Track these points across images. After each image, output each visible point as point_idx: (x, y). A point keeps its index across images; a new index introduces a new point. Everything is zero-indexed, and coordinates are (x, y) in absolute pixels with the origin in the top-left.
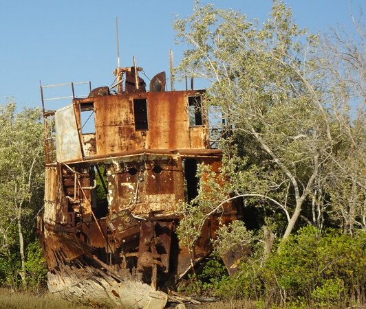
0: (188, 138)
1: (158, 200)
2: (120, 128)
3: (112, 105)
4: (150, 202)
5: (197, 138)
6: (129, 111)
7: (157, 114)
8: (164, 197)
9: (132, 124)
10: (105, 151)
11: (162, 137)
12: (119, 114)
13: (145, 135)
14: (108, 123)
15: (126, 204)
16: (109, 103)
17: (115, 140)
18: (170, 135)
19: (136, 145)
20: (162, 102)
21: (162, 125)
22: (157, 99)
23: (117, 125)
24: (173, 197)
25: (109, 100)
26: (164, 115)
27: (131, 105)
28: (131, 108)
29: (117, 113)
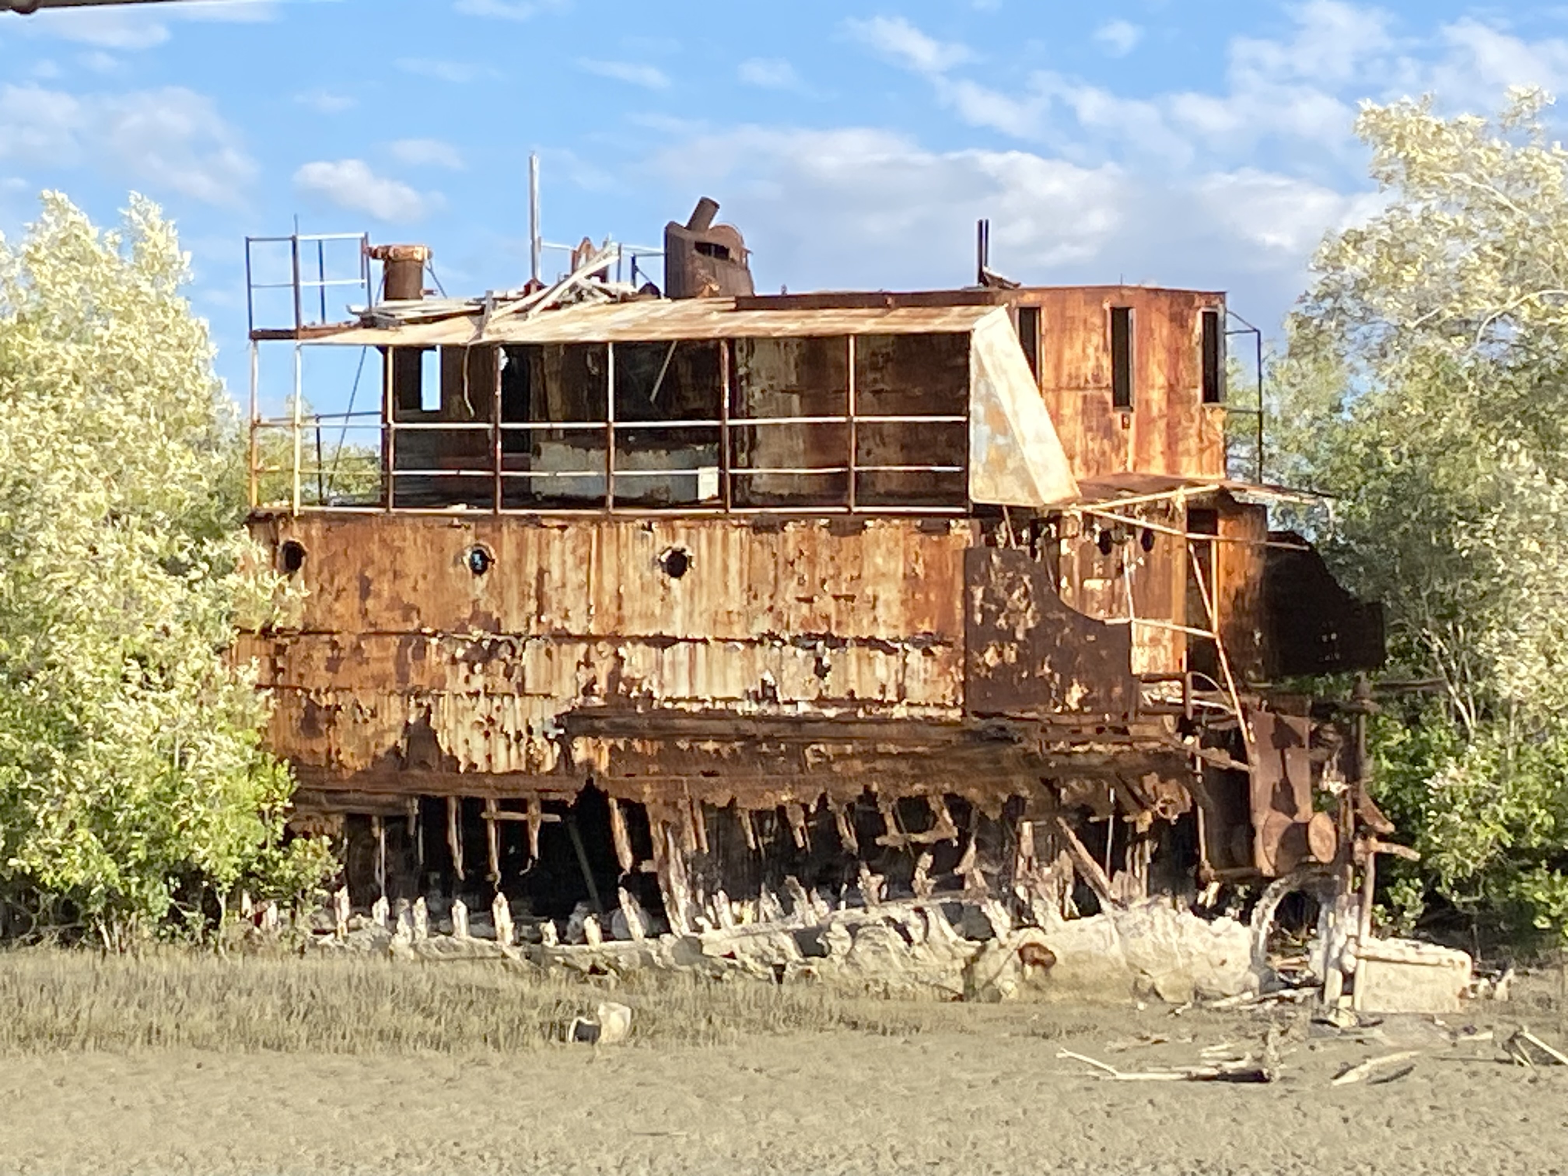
0: (1198, 442)
2: (1085, 400)
3: (1073, 320)
6: (1102, 343)
7: (1149, 361)
8: (1156, 627)
9: (1107, 387)
11: (1156, 435)
12: (1084, 350)
13: (1128, 425)
16: (1068, 314)
17: (1075, 437)
18: (1168, 431)
19: (1114, 457)
20: (1158, 320)
21: (1155, 395)
23: (1078, 388)
24: (1169, 626)
26: (1158, 365)
27: (1105, 326)
28: (1104, 335)
29: (1081, 347)
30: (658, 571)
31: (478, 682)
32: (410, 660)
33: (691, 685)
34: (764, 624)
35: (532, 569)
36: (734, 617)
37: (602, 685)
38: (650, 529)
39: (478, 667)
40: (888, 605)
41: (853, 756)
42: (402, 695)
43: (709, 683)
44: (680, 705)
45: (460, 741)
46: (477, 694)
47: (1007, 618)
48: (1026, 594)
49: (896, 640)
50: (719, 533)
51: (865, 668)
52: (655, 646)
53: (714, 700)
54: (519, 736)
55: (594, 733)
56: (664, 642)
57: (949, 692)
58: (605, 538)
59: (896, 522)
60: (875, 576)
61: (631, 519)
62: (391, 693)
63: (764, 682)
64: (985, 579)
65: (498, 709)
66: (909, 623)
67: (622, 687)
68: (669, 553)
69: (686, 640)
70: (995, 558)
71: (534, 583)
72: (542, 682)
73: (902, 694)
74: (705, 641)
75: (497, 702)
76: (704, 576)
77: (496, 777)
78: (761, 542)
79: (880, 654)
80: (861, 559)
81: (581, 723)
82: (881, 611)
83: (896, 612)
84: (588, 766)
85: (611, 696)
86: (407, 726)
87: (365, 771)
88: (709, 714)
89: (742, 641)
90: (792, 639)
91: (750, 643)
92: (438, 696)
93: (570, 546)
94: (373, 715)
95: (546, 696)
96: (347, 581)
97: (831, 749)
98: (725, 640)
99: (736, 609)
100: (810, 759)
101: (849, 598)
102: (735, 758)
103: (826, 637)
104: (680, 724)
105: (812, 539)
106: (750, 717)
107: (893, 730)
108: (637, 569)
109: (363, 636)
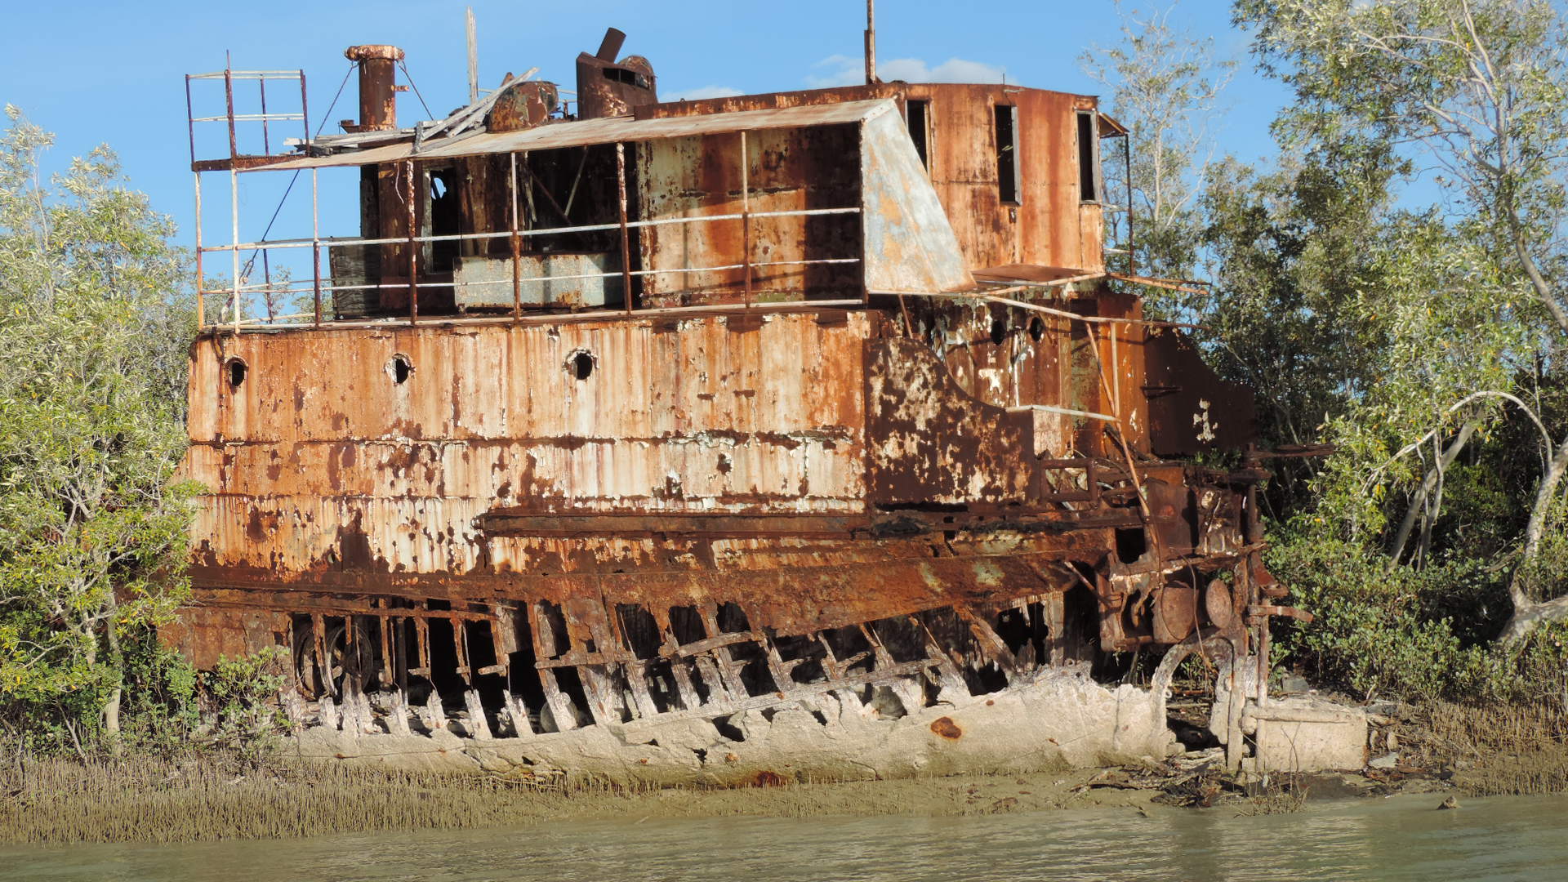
0: (1078, 235)
2: (974, 193)
3: (959, 115)
5: (1091, 236)
6: (987, 139)
7: (1030, 157)
9: (994, 182)
11: (1040, 230)
12: (971, 146)
13: (1014, 220)
16: (955, 109)
17: (966, 229)
18: (1051, 226)
19: (1002, 249)
21: (1039, 192)
23: (967, 182)
24: (1058, 411)
26: (1040, 162)
27: (990, 123)
28: (990, 132)
29: (968, 143)
30: (566, 372)
31: (402, 487)
32: (341, 466)
33: (600, 484)
34: (665, 424)
35: (448, 375)
36: (639, 417)
37: (516, 487)
38: (557, 333)
39: (402, 473)
40: (787, 398)
41: (758, 551)
42: (334, 500)
43: (616, 483)
44: (589, 504)
45: (389, 544)
46: (402, 498)
47: (907, 408)
48: (925, 385)
49: (797, 434)
50: (621, 333)
51: (767, 464)
52: (565, 448)
53: (622, 499)
54: (441, 537)
55: (510, 533)
56: (571, 443)
57: (851, 486)
58: (514, 344)
59: (794, 316)
60: (773, 372)
61: (538, 324)
62: (324, 499)
63: (669, 480)
64: (883, 369)
65: (421, 512)
66: (811, 417)
67: (534, 488)
68: (575, 355)
69: (593, 440)
70: (892, 349)
71: (450, 389)
72: (460, 483)
73: (804, 489)
74: (612, 441)
75: (419, 505)
76: (609, 376)
77: (422, 577)
78: (662, 342)
79: (782, 449)
80: (759, 355)
81: (494, 523)
82: (781, 406)
83: (796, 406)
84: (506, 566)
85: (525, 497)
86: (340, 530)
87: (305, 573)
88: (617, 513)
89: (646, 440)
90: (696, 436)
91: (655, 441)
92: (367, 500)
93: (482, 352)
94: (309, 519)
95: (465, 498)
96: (283, 393)
97: (737, 544)
98: (631, 440)
99: (640, 408)
100: (717, 555)
101: (749, 394)
102: (644, 554)
103: (728, 434)
104: (590, 523)
105: (711, 336)
106: (658, 515)
107: (796, 525)
108: (543, 372)
109: (299, 445)
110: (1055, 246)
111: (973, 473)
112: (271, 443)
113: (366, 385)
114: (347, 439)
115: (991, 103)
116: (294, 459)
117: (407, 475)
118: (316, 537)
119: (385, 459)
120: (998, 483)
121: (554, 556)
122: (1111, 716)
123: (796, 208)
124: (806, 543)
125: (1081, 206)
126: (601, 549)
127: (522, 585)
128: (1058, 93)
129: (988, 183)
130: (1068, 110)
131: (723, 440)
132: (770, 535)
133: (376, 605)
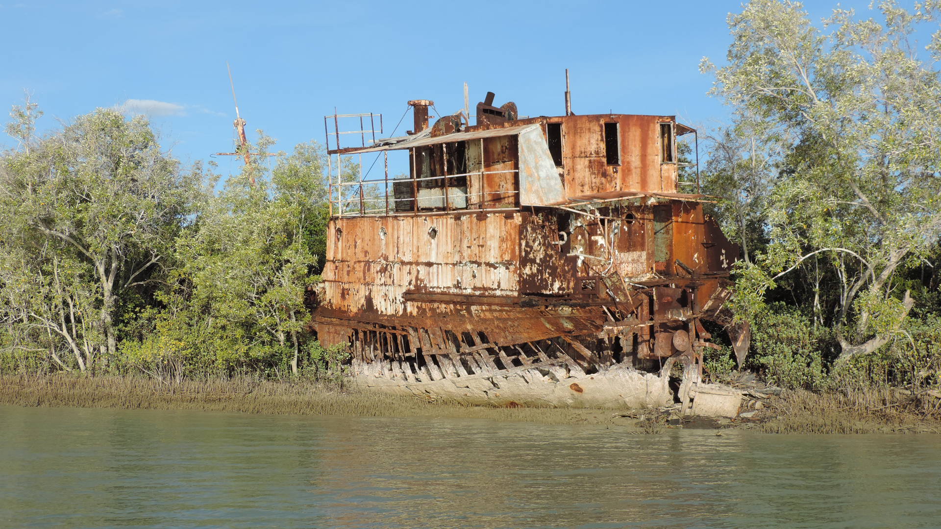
0: (659, 177)
1: (630, 260)
2: (590, 162)
3: (581, 129)
4: (621, 263)
5: (669, 178)
6: (600, 138)
7: (628, 145)
8: (635, 255)
9: (603, 156)
10: (574, 192)
11: (634, 176)
12: (589, 141)
13: (616, 172)
14: (578, 154)
15: (596, 266)
16: (578, 126)
17: (584, 177)
18: (641, 174)
19: (608, 185)
20: (634, 128)
21: (633, 159)
22: (629, 125)
23: (586, 157)
24: (644, 254)
25: (578, 122)
26: (635, 146)
27: (601, 131)
28: (601, 135)
29: (587, 140)
30: (429, 236)
31: (383, 280)
32: (366, 271)
33: (438, 281)
34: (457, 258)
35: (396, 237)
36: (449, 254)
37: (413, 282)
38: (426, 220)
40: (494, 248)
41: (486, 310)
42: (364, 285)
43: (442, 282)
44: (434, 289)
45: (379, 303)
46: (382, 284)
47: (533, 253)
48: (540, 244)
49: (497, 263)
50: (445, 220)
51: (487, 274)
52: (428, 266)
53: (444, 288)
54: (393, 301)
55: (412, 300)
56: (429, 264)
57: (514, 285)
58: (414, 224)
59: (497, 214)
60: (490, 237)
61: (421, 216)
62: (362, 284)
63: (458, 281)
64: (526, 236)
65: (388, 290)
66: (501, 256)
67: (419, 282)
68: (431, 229)
69: (436, 264)
70: (529, 229)
71: (396, 242)
72: (398, 280)
73: (499, 286)
74: (441, 264)
75: (387, 288)
76: (441, 237)
77: (388, 316)
78: (457, 224)
79: (492, 269)
80: (486, 230)
81: (408, 296)
82: (492, 251)
83: (497, 252)
84: (411, 313)
85: (416, 286)
86: (366, 296)
87: (356, 313)
88: (443, 293)
89: (451, 264)
90: (466, 263)
91: (454, 265)
92: (373, 285)
93: (405, 227)
94: (358, 292)
95: (400, 285)
96: (352, 243)
97: (478, 308)
98: (447, 264)
99: (450, 251)
100: (473, 312)
101: (482, 246)
102: (451, 310)
103: (475, 262)
104: (435, 297)
105: (471, 222)
106: (454, 295)
107: (496, 300)
108: (423, 236)
109: (355, 263)
110: (644, 183)
111: (555, 281)
112: (348, 261)
113: (374, 239)
114: (368, 261)
115: (602, 122)
116: (354, 268)
117: (384, 276)
118: (359, 299)
119: (378, 269)
120: (564, 286)
121: (425, 309)
122: (644, 387)
123: (511, 169)
124: (500, 308)
125: (661, 164)
126: (438, 308)
127: (416, 321)
128: (647, 116)
129: (599, 157)
130: (654, 123)
131: (474, 265)
132: (489, 304)
133: (375, 327)
